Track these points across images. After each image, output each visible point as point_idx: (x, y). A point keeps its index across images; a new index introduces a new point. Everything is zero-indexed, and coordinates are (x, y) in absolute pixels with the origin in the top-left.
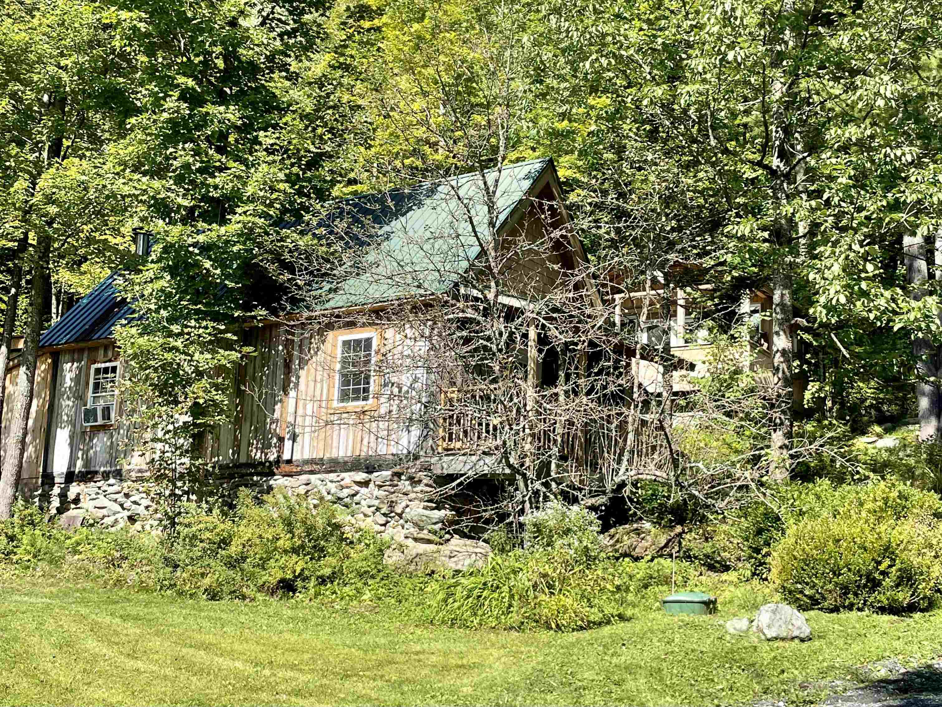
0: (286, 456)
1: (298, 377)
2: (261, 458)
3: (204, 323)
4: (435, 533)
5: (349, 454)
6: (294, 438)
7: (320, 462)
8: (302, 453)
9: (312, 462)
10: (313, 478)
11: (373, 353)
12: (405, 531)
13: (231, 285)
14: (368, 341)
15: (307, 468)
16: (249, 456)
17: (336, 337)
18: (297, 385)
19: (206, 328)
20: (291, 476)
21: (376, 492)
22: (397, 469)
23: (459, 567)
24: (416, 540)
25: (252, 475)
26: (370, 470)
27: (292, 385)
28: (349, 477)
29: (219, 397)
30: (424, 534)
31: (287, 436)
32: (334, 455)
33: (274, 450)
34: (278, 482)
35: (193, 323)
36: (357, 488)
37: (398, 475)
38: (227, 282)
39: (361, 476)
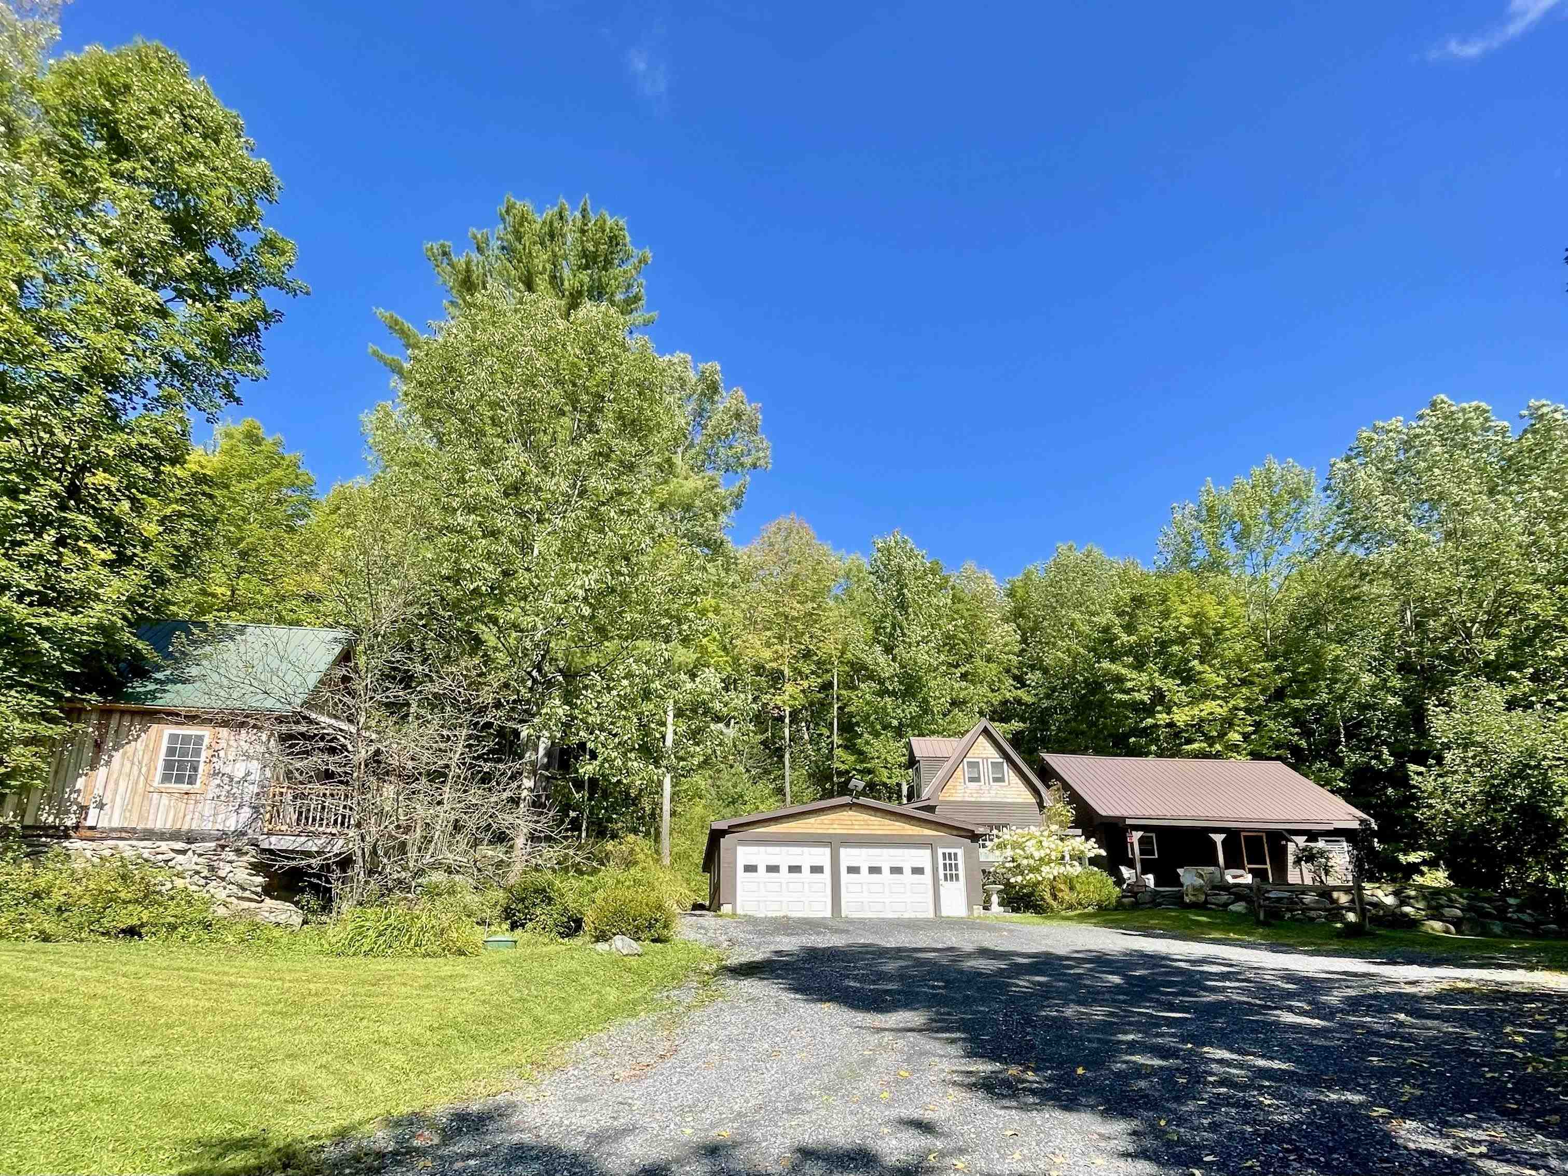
0: (90, 822)
1: (111, 756)
2: (54, 821)
3: (29, 696)
4: (256, 893)
5: (168, 826)
6: (101, 806)
7: (133, 831)
8: (110, 821)
9: (123, 830)
10: (121, 844)
11: (204, 747)
12: (227, 891)
13: (69, 669)
14: (200, 738)
15: (114, 835)
16: (36, 819)
17: (162, 730)
18: (108, 763)
19: (30, 700)
20: (93, 840)
21: (195, 859)
22: (222, 842)
23: (278, 920)
24: (239, 898)
25: (40, 836)
26: (190, 841)
27: (102, 762)
28: (164, 846)
29: (39, 763)
30: (247, 894)
31: (92, 805)
32: (150, 826)
33: (73, 816)
34: (75, 844)
35: (13, 693)
36: (173, 855)
37: (223, 847)
38: (64, 666)
39: (180, 845)
